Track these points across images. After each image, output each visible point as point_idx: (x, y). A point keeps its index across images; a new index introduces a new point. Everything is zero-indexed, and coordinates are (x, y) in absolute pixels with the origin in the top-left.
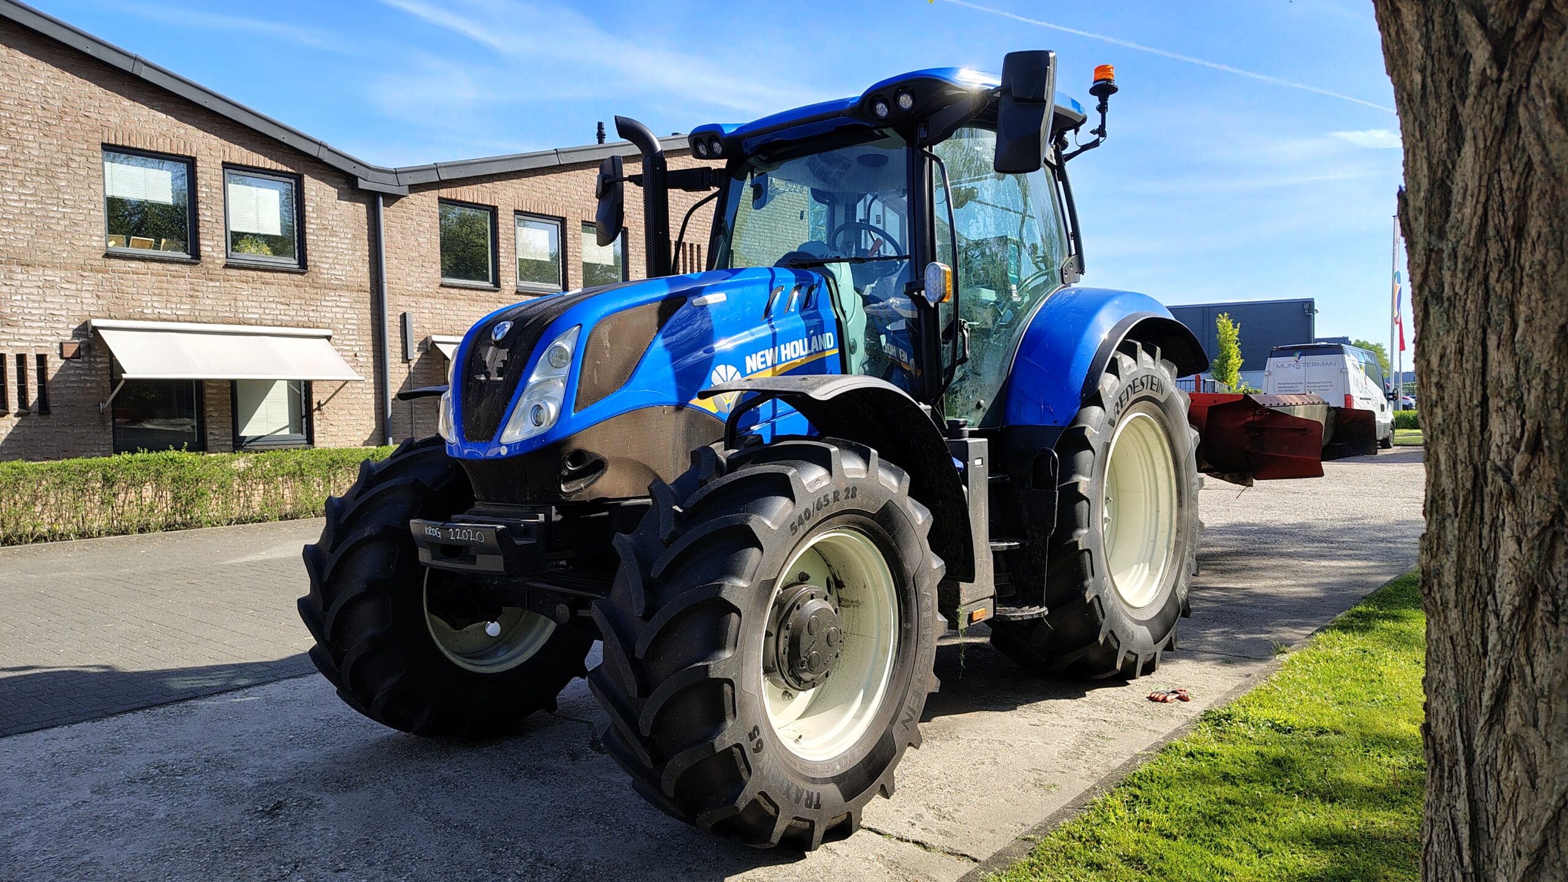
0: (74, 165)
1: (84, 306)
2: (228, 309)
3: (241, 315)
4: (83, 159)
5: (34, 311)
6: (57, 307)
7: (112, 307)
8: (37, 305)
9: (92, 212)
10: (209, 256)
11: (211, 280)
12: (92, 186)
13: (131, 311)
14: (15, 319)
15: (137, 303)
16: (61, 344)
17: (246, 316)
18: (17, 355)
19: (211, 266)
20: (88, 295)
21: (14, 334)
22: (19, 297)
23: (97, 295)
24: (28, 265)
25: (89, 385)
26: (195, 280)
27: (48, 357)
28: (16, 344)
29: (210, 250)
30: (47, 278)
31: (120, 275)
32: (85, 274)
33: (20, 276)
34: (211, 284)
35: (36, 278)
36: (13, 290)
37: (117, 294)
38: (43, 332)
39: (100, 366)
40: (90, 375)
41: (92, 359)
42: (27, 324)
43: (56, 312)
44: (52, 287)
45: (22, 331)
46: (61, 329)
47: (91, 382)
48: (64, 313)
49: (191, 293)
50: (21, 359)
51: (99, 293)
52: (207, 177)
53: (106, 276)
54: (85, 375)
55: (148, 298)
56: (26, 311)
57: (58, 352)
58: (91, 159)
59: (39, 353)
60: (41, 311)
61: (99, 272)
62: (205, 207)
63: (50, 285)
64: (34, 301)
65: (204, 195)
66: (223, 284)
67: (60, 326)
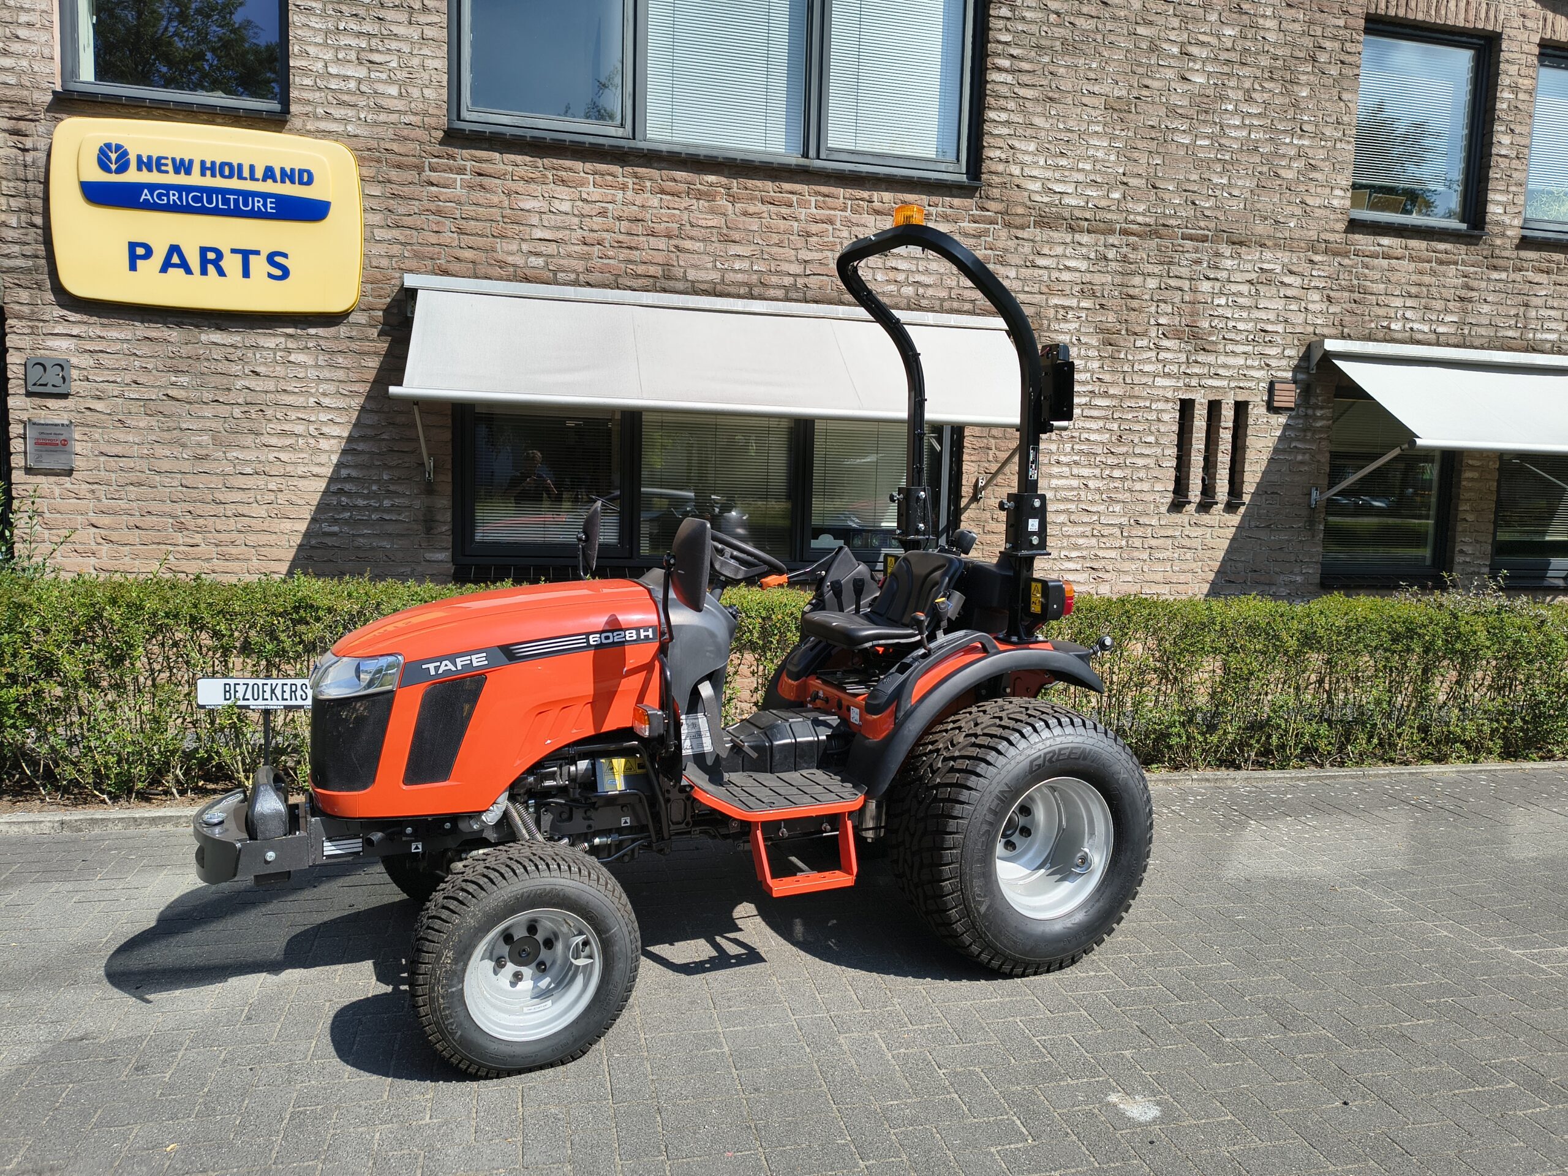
0: (1323, 57)
1: (1310, 316)
2: (1513, 322)
3: (1531, 336)
4: (1337, 45)
5: (1241, 326)
6: (1272, 317)
7: (1347, 319)
8: (1245, 315)
9: (1338, 145)
10: (1497, 223)
11: (1495, 268)
12: (1345, 96)
13: (1373, 325)
14: (1214, 339)
15: (1382, 312)
16: (1272, 384)
17: (1539, 336)
18: (1210, 402)
19: (1498, 242)
20: (1316, 296)
21: (1210, 365)
22: (1223, 301)
23: (1328, 296)
24: (1241, 244)
25: (1300, 458)
26: (1472, 269)
27: (1250, 407)
28: (1210, 382)
29: (1501, 211)
30: (1265, 266)
31: (1366, 259)
32: (1317, 258)
33: (1229, 263)
34: (1495, 275)
35: (1249, 267)
36: (1218, 285)
37: (1356, 296)
38: (1249, 362)
39: (1319, 424)
40: (1303, 440)
41: (1310, 412)
42: (1230, 347)
43: (1269, 328)
44: (1269, 283)
45: (1222, 359)
46: (1274, 357)
47: (1304, 452)
48: (1280, 328)
49: (1463, 293)
50: (1214, 407)
51: (1332, 294)
52: (1513, 69)
53: (1346, 262)
54: (1297, 439)
55: (1398, 302)
56: (1231, 324)
57: (1265, 398)
58: (1348, 45)
59: (1239, 399)
60: (1250, 326)
61: (1336, 254)
62: (1503, 128)
63: (1265, 279)
64: (1242, 307)
65: (1505, 106)
66: (1513, 276)
67: (1273, 351)
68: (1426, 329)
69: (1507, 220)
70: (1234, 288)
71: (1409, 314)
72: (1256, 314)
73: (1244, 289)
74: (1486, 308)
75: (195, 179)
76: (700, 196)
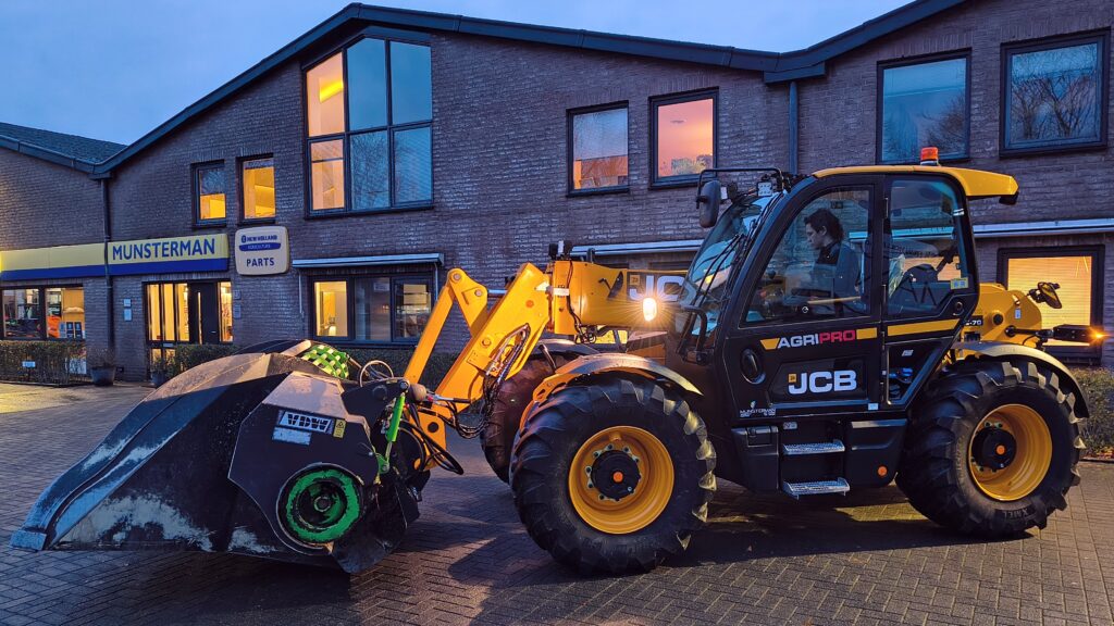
0: (549, 133)
1: (553, 239)
2: (648, 228)
3: (659, 233)
5: (525, 245)
6: (538, 241)
9: (559, 166)
10: (635, 185)
11: (639, 205)
12: (559, 146)
13: (580, 238)
15: (584, 232)
17: (663, 233)
19: (636, 193)
20: (555, 230)
21: (515, 263)
23: (560, 229)
26: (625, 207)
29: (636, 178)
30: (532, 221)
31: (574, 211)
32: (553, 214)
33: (519, 222)
35: (527, 222)
37: (572, 227)
42: (522, 255)
45: (519, 260)
46: (539, 257)
48: (541, 245)
49: (622, 218)
51: (561, 227)
52: (636, 114)
53: (566, 213)
55: (591, 227)
56: (521, 245)
60: (529, 245)
61: (561, 210)
62: (633, 142)
63: (534, 226)
64: (525, 239)
65: (633, 131)
66: (646, 207)
67: (539, 255)
68: (605, 237)
69: (639, 182)
70: (521, 231)
71: (597, 232)
72: (531, 240)
73: (525, 231)
74: (633, 224)
75: (257, 242)
76: (359, 225)
